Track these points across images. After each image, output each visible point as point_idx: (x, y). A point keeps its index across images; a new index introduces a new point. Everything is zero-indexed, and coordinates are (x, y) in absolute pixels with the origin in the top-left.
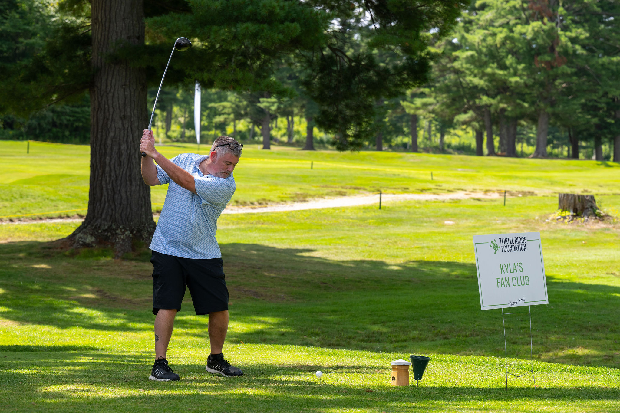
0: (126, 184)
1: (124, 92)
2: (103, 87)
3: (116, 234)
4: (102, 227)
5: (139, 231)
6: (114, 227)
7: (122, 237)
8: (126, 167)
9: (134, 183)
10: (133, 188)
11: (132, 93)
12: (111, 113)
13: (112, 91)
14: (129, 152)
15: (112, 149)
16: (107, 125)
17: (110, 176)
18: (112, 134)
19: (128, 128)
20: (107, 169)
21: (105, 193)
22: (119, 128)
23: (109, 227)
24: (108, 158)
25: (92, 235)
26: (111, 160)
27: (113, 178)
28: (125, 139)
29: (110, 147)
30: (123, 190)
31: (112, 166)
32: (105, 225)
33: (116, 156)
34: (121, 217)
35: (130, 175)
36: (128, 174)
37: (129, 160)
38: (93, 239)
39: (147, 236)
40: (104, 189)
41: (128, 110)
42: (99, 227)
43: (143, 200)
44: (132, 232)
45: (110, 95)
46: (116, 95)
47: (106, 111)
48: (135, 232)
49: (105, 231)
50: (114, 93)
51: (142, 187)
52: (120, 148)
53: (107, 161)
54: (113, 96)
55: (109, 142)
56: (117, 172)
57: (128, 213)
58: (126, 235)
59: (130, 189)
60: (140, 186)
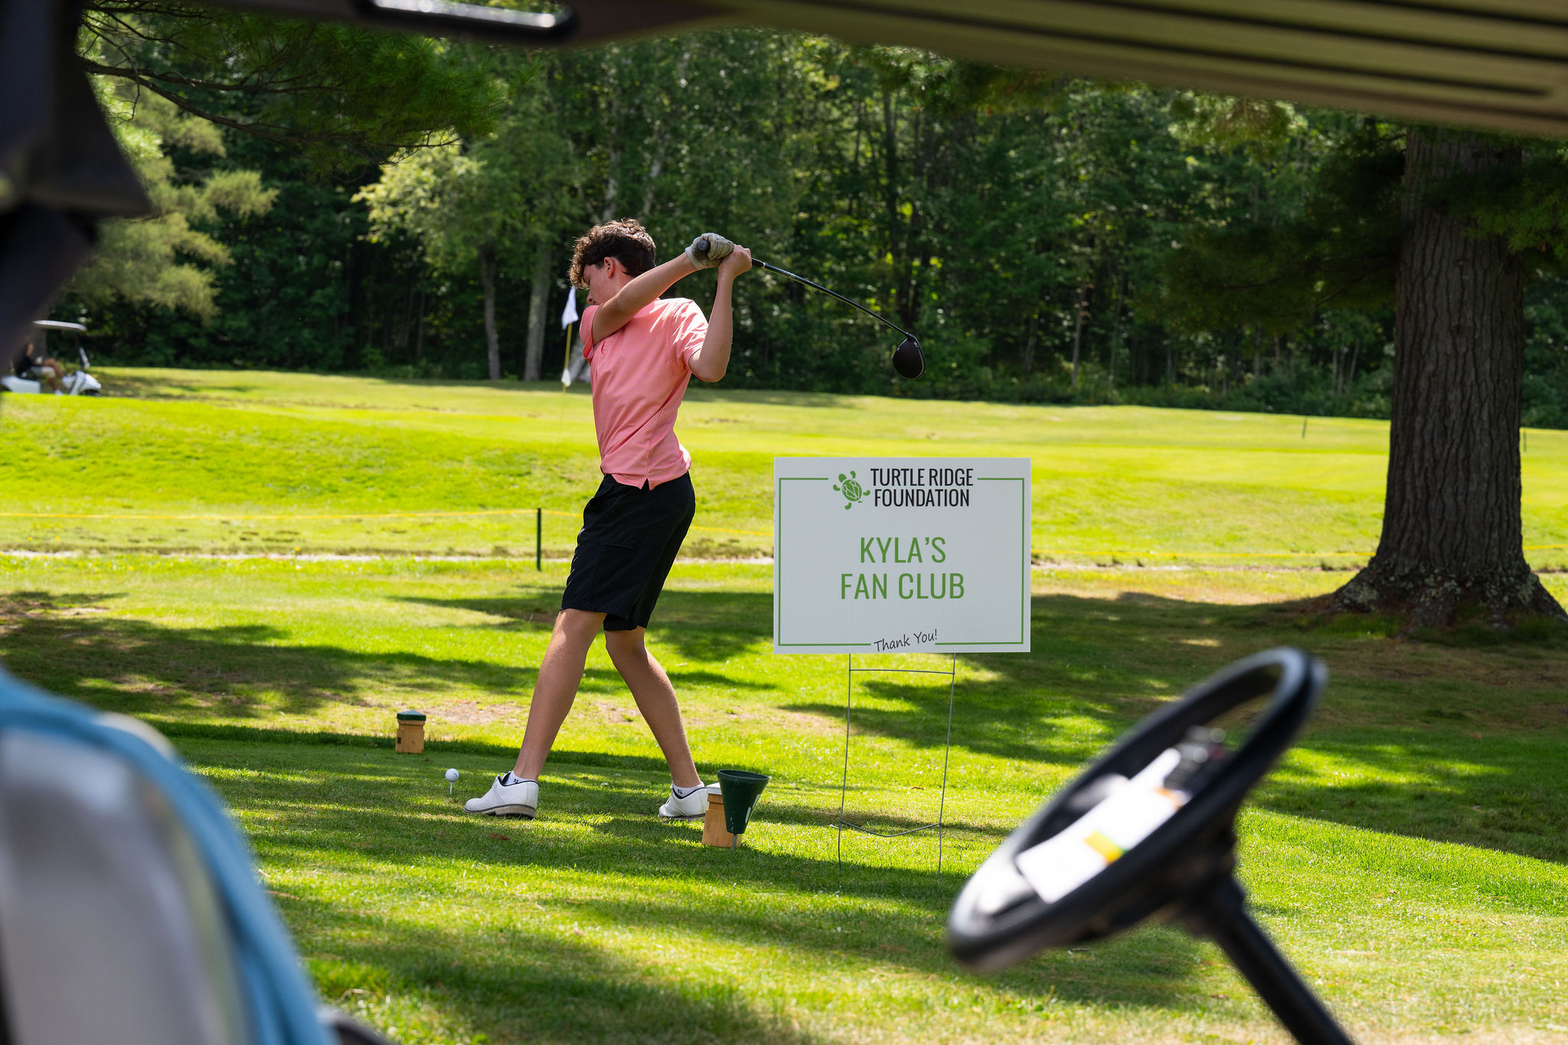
0: (1457, 476)
1: (1462, 274)
2: (1417, 265)
3: (1425, 585)
4: (1399, 571)
5: (1479, 582)
6: (1423, 571)
7: (1434, 593)
8: (1457, 441)
9: (1474, 476)
10: (1473, 488)
11: (1480, 278)
12: (1430, 321)
13: (1434, 272)
14: (1465, 406)
15: (1428, 398)
16: (1420, 345)
17: (1422, 459)
18: (1430, 368)
19: (1465, 354)
20: (1417, 443)
21: (1409, 496)
22: (1448, 356)
23: (1411, 571)
24: (1419, 418)
25: (1372, 586)
26: (1425, 425)
27: (1427, 464)
28: (1458, 379)
29: (1424, 394)
30: (1449, 490)
31: (1427, 438)
32: (1404, 566)
33: (1436, 414)
34: (1441, 550)
35: (1467, 457)
36: (1461, 456)
37: (1465, 423)
38: (1374, 595)
39: (1495, 593)
40: (1408, 487)
41: (1469, 314)
42: (1393, 570)
43: (1497, 514)
44: (1461, 584)
45: (1431, 281)
46: (1443, 281)
47: (1421, 316)
48: (1469, 584)
49: (1404, 578)
50: (1437, 278)
51: (1494, 485)
52: (1445, 399)
53: (1418, 427)
54: (1436, 284)
55: (1423, 384)
56: (1437, 452)
57: (1457, 542)
58: (1445, 589)
59: (1467, 488)
60: (1489, 482)
